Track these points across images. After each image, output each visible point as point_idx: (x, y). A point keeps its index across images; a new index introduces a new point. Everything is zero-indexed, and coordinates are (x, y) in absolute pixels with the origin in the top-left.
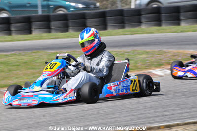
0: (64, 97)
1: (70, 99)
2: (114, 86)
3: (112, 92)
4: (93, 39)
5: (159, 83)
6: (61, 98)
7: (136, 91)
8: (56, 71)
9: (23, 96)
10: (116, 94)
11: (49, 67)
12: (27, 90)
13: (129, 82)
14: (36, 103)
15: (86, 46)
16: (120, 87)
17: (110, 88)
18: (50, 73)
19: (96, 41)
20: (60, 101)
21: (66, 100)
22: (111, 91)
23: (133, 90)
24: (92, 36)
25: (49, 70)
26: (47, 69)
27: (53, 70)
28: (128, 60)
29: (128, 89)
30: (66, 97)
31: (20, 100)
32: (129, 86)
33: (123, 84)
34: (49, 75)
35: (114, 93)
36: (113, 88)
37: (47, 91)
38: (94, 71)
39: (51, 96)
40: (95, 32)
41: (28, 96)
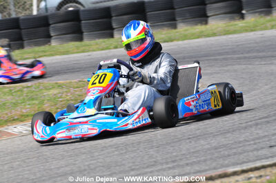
0: (135, 120)
1: (144, 122)
2: (193, 101)
3: (192, 110)
4: (144, 37)
5: (241, 94)
6: (130, 122)
7: (218, 108)
8: (108, 86)
9: (71, 123)
10: (196, 112)
11: (97, 81)
12: (75, 114)
13: (210, 95)
14: (95, 132)
15: (133, 48)
16: (200, 102)
17: (189, 104)
18: (101, 89)
19: (149, 39)
20: (130, 127)
21: (139, 125)
22: (191, 107)
23: (215, 106)
24: (143, 33)
25: (98, 84)
26: (93, 84)
27: (104, 85)
28: (199, 63)
29: (209, 104)
30: (138, 120)
31: (69, 130)
32: (209, 99)
33: (203, 98)
34: (101, 92)
35: (195, 111)
36: (192, 103)
37: (106, 114)
38: (155, 82)
39: (115, 120)
40: (146, 27)
41: (80, 123)
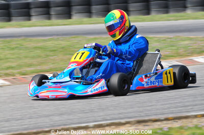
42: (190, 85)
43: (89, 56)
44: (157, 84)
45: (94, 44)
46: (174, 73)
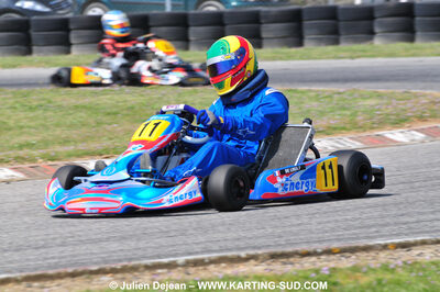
42: (371, 192)
43: (168, 131)
44: (305, 188)
45: (181, 107)
46: (340, 168)
